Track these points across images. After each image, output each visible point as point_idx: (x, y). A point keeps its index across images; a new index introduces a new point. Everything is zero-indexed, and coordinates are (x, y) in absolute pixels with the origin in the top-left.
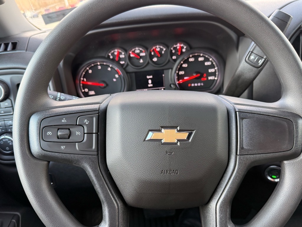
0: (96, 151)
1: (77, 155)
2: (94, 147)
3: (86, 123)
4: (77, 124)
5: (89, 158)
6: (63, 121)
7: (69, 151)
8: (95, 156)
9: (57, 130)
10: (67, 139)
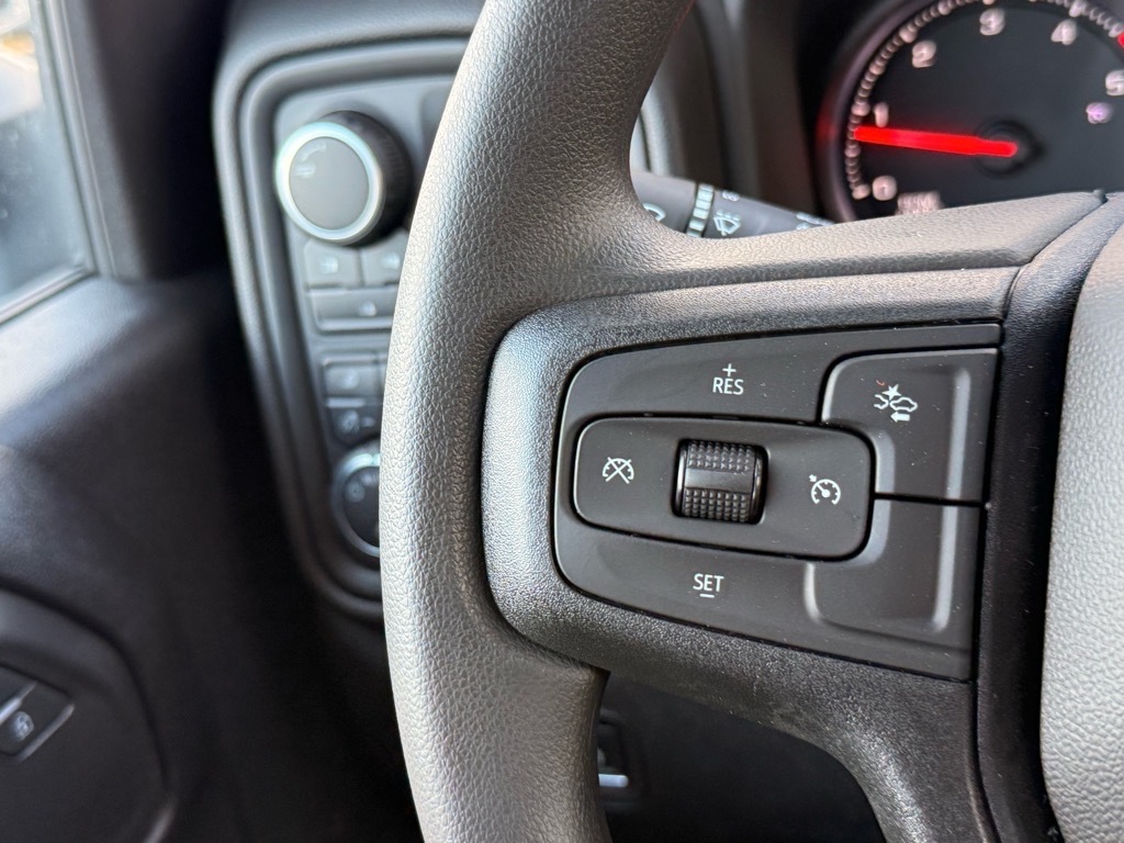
0: (962, 651)
1: (808, 657)
2: (942, 615)
3: (890, 411)
4: (826, 415)
5: (901, 696)
6: (719, 385)
7: (747, 614)
8: (947, 688)
9: (674, 447)
10: (738, 521)
